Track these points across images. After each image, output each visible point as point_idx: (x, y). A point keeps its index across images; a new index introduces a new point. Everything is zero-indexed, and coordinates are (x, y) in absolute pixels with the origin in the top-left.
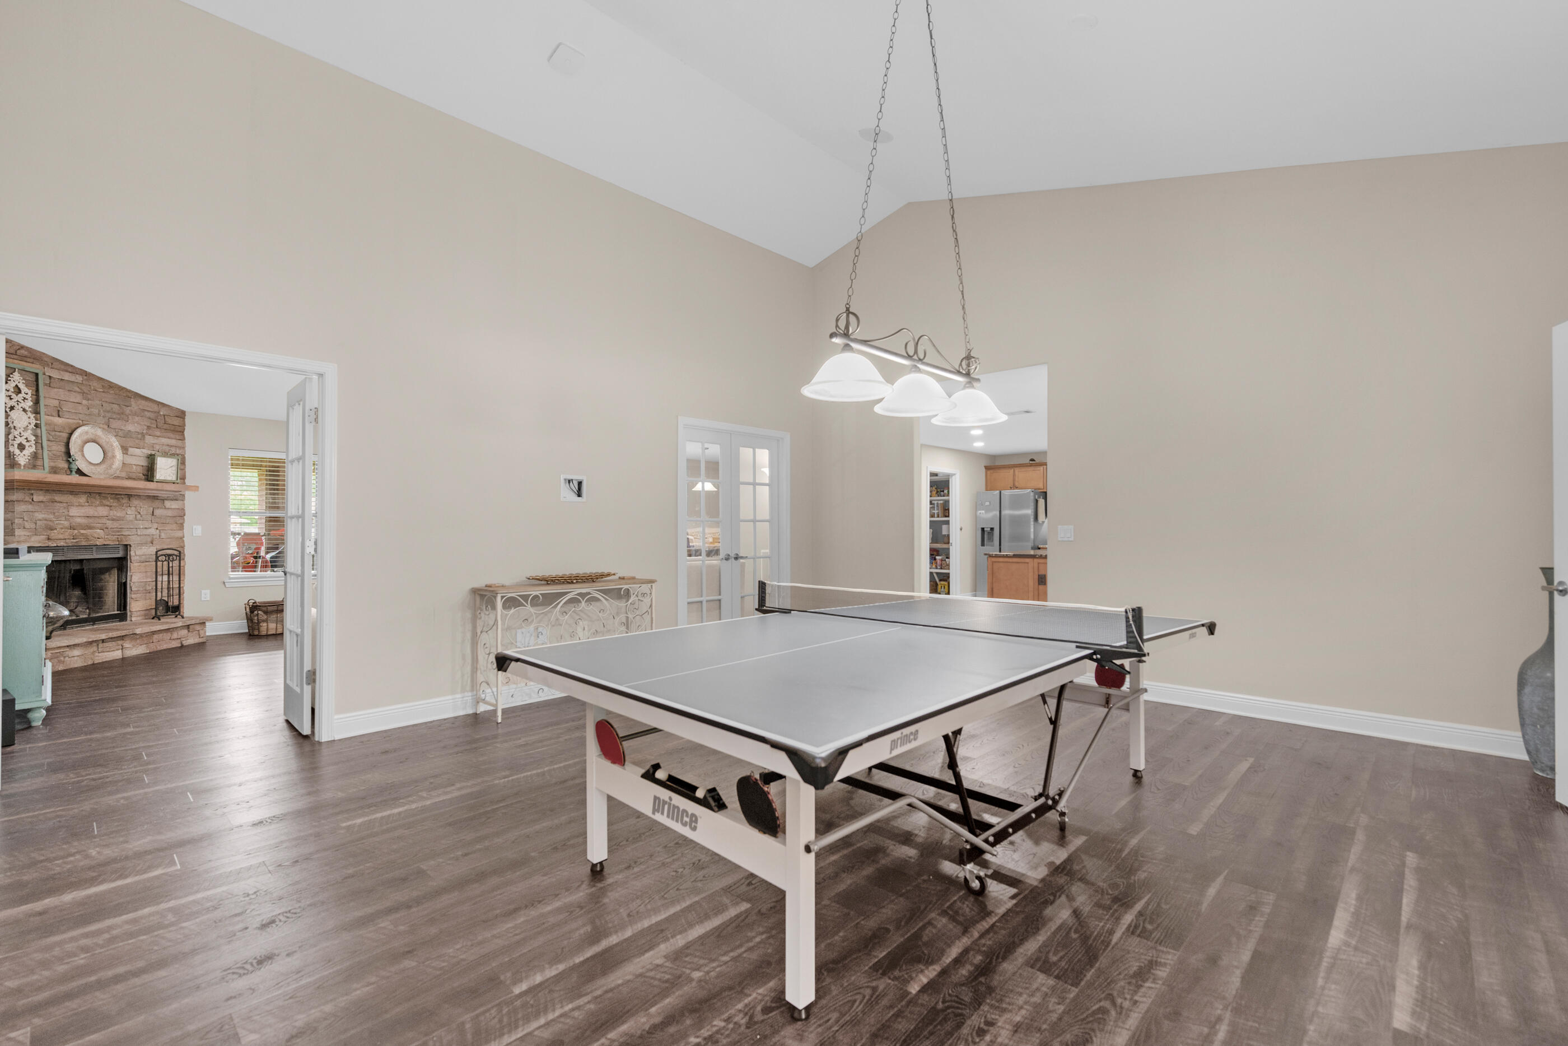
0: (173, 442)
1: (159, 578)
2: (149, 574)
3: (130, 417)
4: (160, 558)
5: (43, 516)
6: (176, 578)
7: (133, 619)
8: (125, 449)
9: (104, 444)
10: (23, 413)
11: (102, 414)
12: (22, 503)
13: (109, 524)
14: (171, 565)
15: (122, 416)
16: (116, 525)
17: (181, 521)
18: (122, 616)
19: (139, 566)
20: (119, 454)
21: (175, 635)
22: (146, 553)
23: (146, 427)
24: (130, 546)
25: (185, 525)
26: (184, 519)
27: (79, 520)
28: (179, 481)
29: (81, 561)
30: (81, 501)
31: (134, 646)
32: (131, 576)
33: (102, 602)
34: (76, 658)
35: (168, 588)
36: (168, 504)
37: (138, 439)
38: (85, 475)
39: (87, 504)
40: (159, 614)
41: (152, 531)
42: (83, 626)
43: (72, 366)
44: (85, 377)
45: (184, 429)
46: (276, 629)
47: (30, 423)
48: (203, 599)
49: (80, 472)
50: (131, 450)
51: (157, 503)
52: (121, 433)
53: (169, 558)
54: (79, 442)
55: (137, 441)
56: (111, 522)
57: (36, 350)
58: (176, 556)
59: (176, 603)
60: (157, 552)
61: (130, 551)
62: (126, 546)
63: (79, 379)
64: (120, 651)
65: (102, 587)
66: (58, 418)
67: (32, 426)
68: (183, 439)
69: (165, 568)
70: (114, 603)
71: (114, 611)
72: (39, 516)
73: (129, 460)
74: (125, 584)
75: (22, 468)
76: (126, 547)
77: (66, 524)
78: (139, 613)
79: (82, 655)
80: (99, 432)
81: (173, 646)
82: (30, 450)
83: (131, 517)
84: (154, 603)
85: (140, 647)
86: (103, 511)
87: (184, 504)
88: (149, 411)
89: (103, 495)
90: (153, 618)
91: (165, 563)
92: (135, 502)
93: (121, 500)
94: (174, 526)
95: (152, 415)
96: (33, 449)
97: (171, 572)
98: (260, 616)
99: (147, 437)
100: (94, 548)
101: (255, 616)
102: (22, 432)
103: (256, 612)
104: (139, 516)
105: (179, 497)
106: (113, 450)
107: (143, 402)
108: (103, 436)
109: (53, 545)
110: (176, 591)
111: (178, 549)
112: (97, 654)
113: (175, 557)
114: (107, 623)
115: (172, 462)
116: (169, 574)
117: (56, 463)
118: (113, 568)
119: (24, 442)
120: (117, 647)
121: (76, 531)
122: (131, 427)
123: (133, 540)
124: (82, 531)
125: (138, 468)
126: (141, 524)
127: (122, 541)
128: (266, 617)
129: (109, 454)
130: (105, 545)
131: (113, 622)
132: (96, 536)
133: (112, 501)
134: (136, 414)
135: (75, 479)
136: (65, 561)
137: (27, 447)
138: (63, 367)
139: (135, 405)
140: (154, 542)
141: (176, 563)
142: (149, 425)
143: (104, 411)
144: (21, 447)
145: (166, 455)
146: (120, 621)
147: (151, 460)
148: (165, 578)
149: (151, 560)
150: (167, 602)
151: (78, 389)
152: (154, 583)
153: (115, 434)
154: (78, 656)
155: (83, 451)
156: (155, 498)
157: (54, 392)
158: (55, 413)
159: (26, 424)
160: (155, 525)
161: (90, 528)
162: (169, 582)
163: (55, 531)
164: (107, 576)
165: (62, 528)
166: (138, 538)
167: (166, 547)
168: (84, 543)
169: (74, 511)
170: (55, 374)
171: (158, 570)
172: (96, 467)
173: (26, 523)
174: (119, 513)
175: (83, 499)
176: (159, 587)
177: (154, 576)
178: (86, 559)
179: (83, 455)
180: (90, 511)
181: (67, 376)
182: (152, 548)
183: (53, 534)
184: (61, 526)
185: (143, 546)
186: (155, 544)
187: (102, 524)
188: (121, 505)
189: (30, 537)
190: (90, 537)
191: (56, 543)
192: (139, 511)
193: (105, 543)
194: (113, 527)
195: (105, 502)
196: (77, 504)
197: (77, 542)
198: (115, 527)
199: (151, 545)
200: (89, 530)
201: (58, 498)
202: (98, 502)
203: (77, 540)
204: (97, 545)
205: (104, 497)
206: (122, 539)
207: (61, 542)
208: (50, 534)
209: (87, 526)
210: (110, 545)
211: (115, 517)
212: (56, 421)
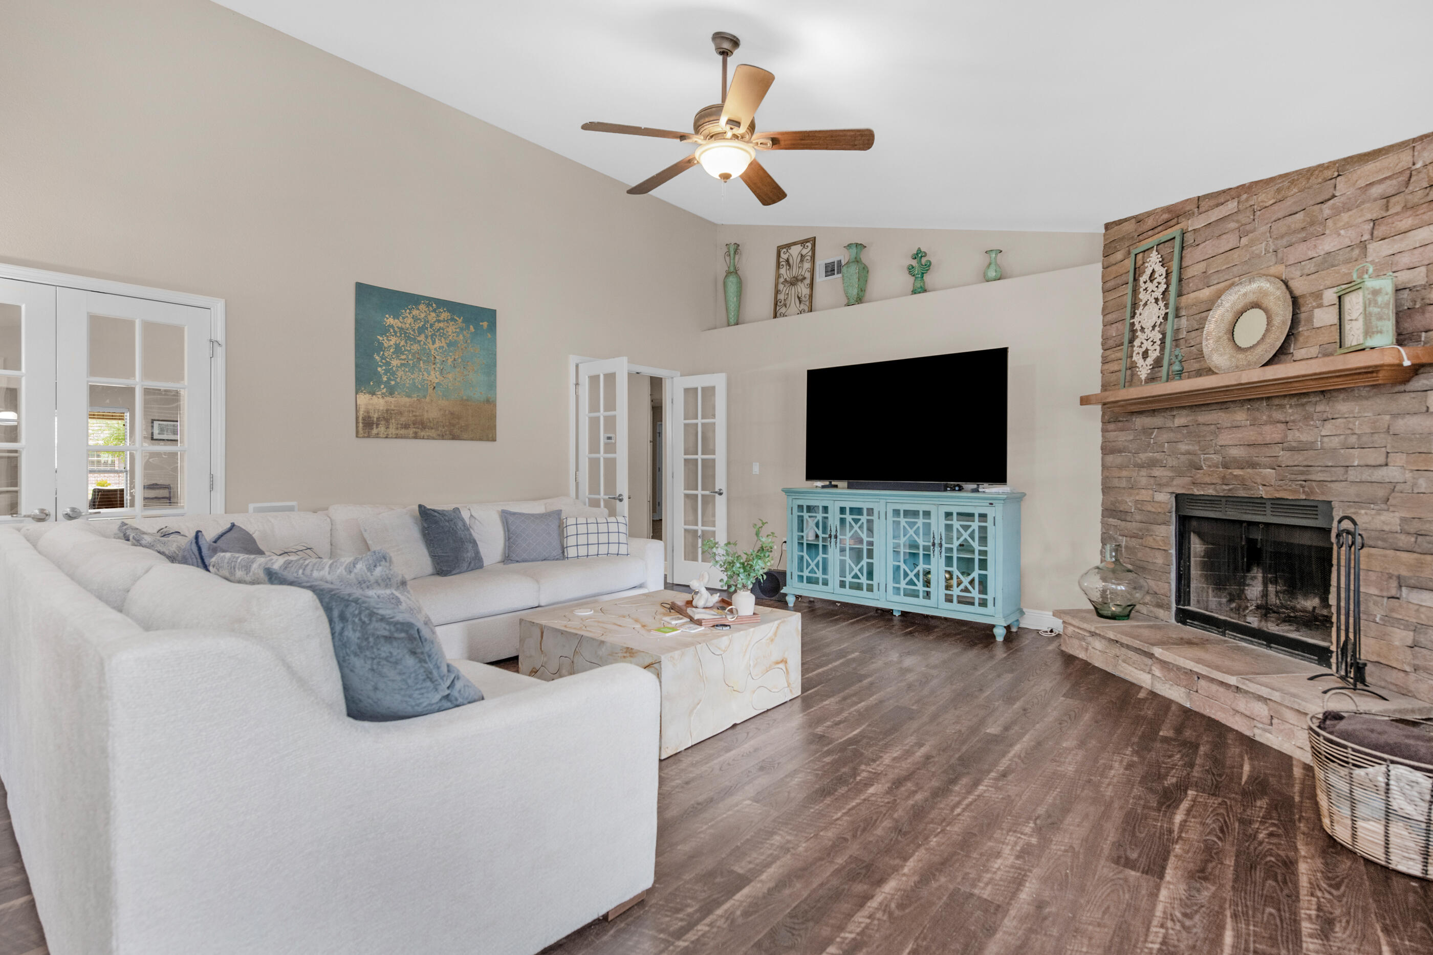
5: (1186, 447)
11: (1272, 247)
12: (1162, 431)
13: (1285, 457)
16: (1298, 459)
24: (1333, 503)
27: (1235, 452)
30: (1237, 418)
39: (1247, 423)
41: (1390, 474)
44: (1244, 197)
47: (1158, 317)
50: (1329, 295)
51: (1405, 402)
55: (1345, 269)
56: (1288, 454)
61: (1337, 517)
63: (1230, 207)
66: (1205, 290)
67: (1160, 319)
72: (1183, 447)
75: (1142, 384)
76: (1330, 506)
77: (1217, 458)
82: (1153, 355)
86: (1272, 433)
89: (1276, 401)
92: (1343, 407)
96: (1157, 353)
100: (1267, 502)
102: (1149, 333)
107: (1367, 169)
121: (1229, 471)
123: (1335, 493)
124: (1237, 472)
131: (1302, 657)
132: (1262, 482)
137: (1151, 352)
140: (1392, 501)
143: (1277, 239)
144: (1146, 355)
146: (1318, 663)
151: (1233, 226)
153: (1298, 274)
159: (1155, 320)
161: (1254, 465)
163: (1202, 471)
165: (1209, 466)
166: (1352, 491)
168: (1242, 493)
169: (1226, 438)
173: (1168, 459)
174: (1305, 436)
179: (1231, 339)
180: (1251, 435)
181: (1215, 215)
182: (1385, 513)
183: (1198, 476)
184: (1210, 464)
185: (1363, 508)
186: (1394, 506)
187: (1272, 459)
188: (1307, 418)
189: (1172, 479)
190: (1249, 483)
191: (1203, 491)
192: (1351, 426)
193: (1278, 496)
194: (1292, 464)
195: (1278, 415)
196: (1229, 425)
197: (1230, 490)
198: (1296, 463)
199: (1384, 506)
200: (1249, 470)
201: (1205, 417)
202: (1264, 417)
203: (1231, 487)
204: (1262, 498)
205: (1277, 405)
206: (1311, 489)
207: (1209, 489)
208: (1195, 475)
209: (1247, 462)
210: (1287, 499)
211: (1294, 444)
212: (1201, 296)
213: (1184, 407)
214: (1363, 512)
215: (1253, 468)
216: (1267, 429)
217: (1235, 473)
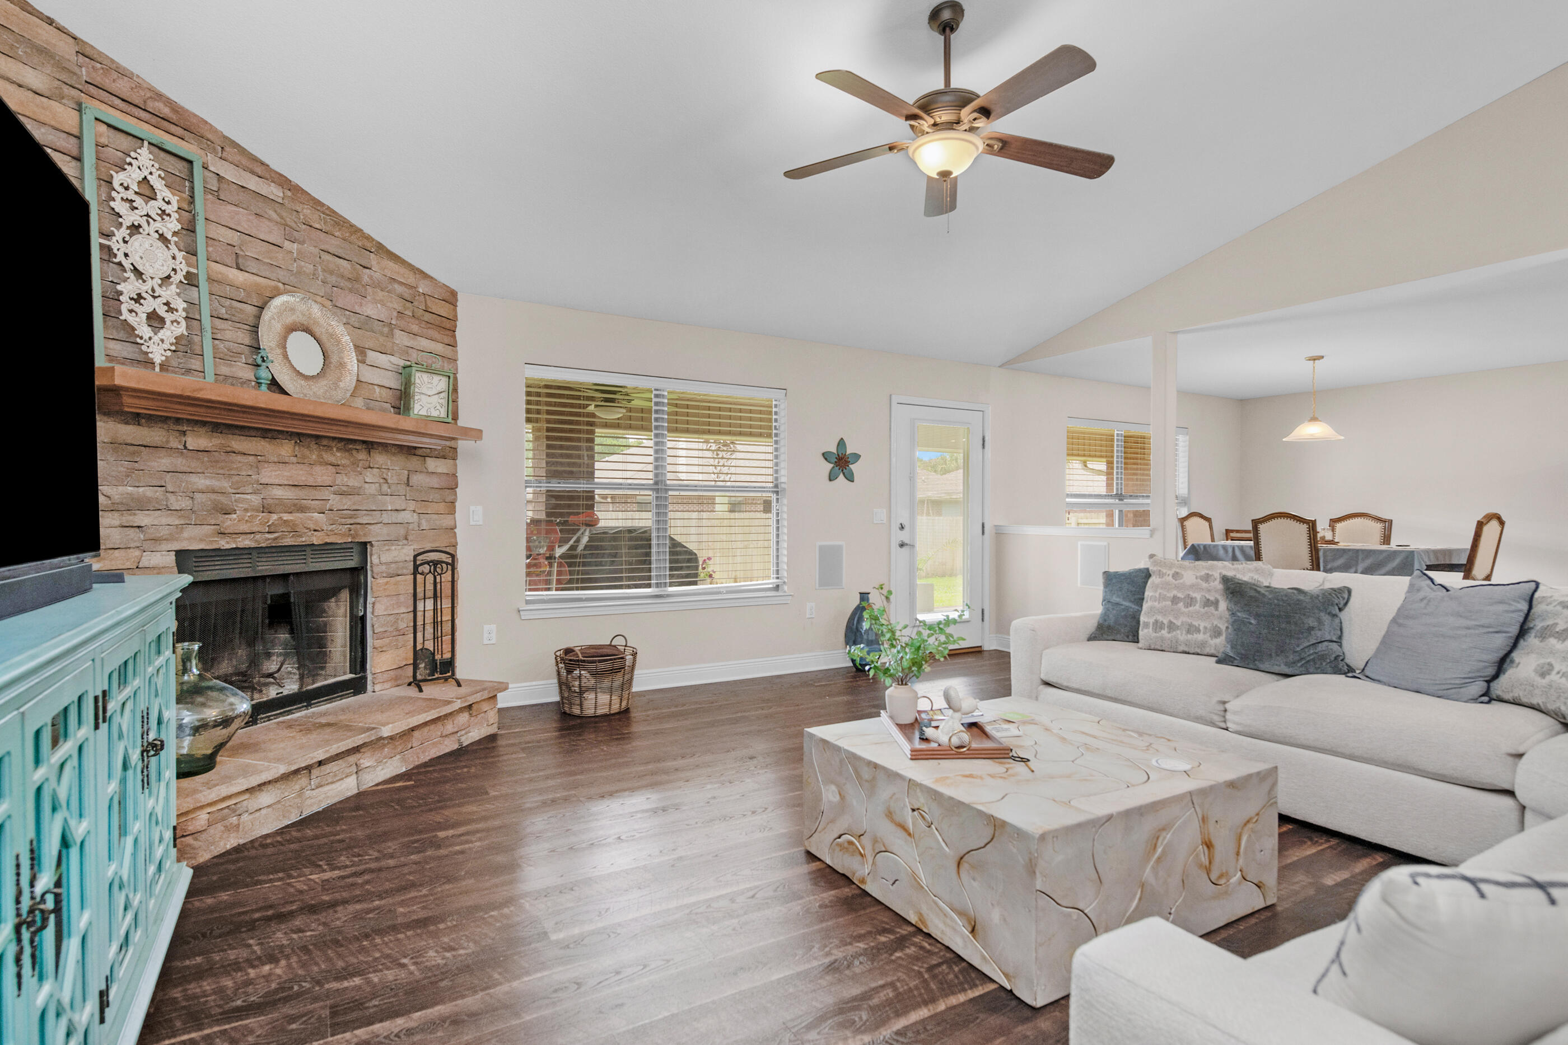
0: (439, 348)
1: (420, 606)
2: (402, 598)
3: (369, 289)
4: (420, 569)
5: (208, 482)
6: (446, 604)
7: (377, 688)
8: (361, 352)
9: (324, 338)
10: (160, 244)
11: (321, 276)
12: (162, 453)
13: (335, 501)
14: (438, 580)
15: (357, 286)
16: (347, 503)
17: (450, 498)
18: (357, 686)
19: (387, 583)
20: (351, 359)
21: (449, 727)
22: (397, 559)
23: (395, 314)
24: (372, 545)
25: (458, 505)
26: (456, 494)
27: (279, 493)
28: (450, 420)
29: (285, 577)
30: (283, 453)
31: (379, 762)
32: (374, 604)
33: (325, 654)
34: (263, 812)
35: (435, 623)
36: (432, 464)
37: (382, 333)
38: (283, 392)
39: (294, 460)
40: (419, 677)
41: (406, 516)
42: (290, 712)
43: (263, 163)
44: (289, 194)
45: (456, 327)
46: (610, 705)
47: (174, 270)
48: (486, 642)
49: (274, 385)
50: (372, 356)
51: (414, 462)
52: (354, 319)
53: (435, 570)
54: (278, 327)
55: (382, 339)
56: (338, 497)
57: (187, 110)
58: (447, 564)
59: (447, 656)
60: (415, 557)
61: (371, 555)
62: (364, 545)
63: (274, 191)
64: (354, 777)
65: (325, 624)
66: (236, 272)
67: (180, 276)
68: (453, 345)
69: (430, 587)
70: (345, 657)
71: (345, 674)
72: (201, 482)
73: (370, 376)
74: (363, 619)
75: (157, 369)
76: (364, 547)
77: (255, 500)
78: (385, 675)
79: (279, 802)
80: (316, 310)
81: (447, 750)
82: (174, 330)
83: (372, 489)
84: (411, 655)
85: (390, 761)
86: (322, 475)
87: (456, 465)
88: (401, 283)
89: (325, 442)
90: (409, 684)
91: (430, 578)
92: (380, 458)
93: (354, 452)
94: (442, 507)
95: (407, 293)
96: (182, 329)
97: (439, 595)
98: (584, 680)
99: (397, 333)
100: (308, 549)
101: (574, 679)
102: (157, 288)
103: (577, 672)
104: (385, 487)
105: (450, 454)
106: (341, 351)
107: (391, 264)
108: (322, 321)
109: (228, 546)
110: (447, 627)
111: (448, 550)
112: (308, 793)
113: (444, 566)
114: (331, 701)
115: (440, 383)
116: (435, 597)
117: (234, 369)
118: (345, 587)
119: (162, 311)
120: (348, 771)
121: (275, 517)
122: (370, 310)
123: (375, 534)
124: (286, 517)
125: (384, 391)
126: (390, 503)
127: (357, 535)
128: (593, 681)
129: (334, 359)
130: (327, 544)
131: (342, 697)
132: (312, 527)
133: (339, 454)
134: (377, 285)
135: (265, 398)
136: (255, 579)
137: (168, 323)
138: (245, 162)
139: (380, 268)
140: (410, 538)
141: (447, 577)
142: (399, 309)
143: (324, 271)
144: (155, 320)
145: (430, 370)
146: (355, 694)
147: (405, 375)
148: (430, 604)
149: (405, 571)
150: (433, 654)
151: (274, 216)
152: (411, 615)
153: (345, 320)
154: (268, 807)
155: (284, 347)
156: (410, 451)
157: (225, 212)
158: (230, 260)
159: (166, 271)
160: (412, 505)
161: (302, 509)
162: (435, 610)
163: (234, 516)
164: (332, 603)
165: (246, 510)
166: (385, 530)
167: (428, 547)
168: (288, 541)
169: (269, 474)
170: (229, 173)
171: (418, 590)
172: (311, 383)
173: (172, 498)
174: (353, 481)
175: (286, 449)
176: (420, 622)
177: (411, 602)
178: (294, 574)
179: (286, 356)
180: (300, 474)
181: (253, 183)
182: (406, 547)
183: (229, 523)
184: (246, 506)
185: (393, 545)
186: (411, 541)
187: (322, 502)
188: (355, 463)
189: (180, 528)
190: (300, 529)
191: (235, 542)
192: (385, 476)
193: (328, 541)
194: (342, 508)
195: (328, 457)
196: (276, 460)
197: (276, 539)
198: (345, 508)
199: (405, 542)
200: (298, 515)
201: (238, 443)
202: (314, 457)
203: (276, 535)
204: (313, 544)
205: (325, 446)
206: (356, 531)
207: (244, 540)
208: (223, 522)
209: (295, 505)
210: (337, 544)
211: (344, 488)
212: (231, 276)
213: (204, 424)
214: (393, 548)
215: (302, 512)
216: (318, 469)
217: (285, 518)
